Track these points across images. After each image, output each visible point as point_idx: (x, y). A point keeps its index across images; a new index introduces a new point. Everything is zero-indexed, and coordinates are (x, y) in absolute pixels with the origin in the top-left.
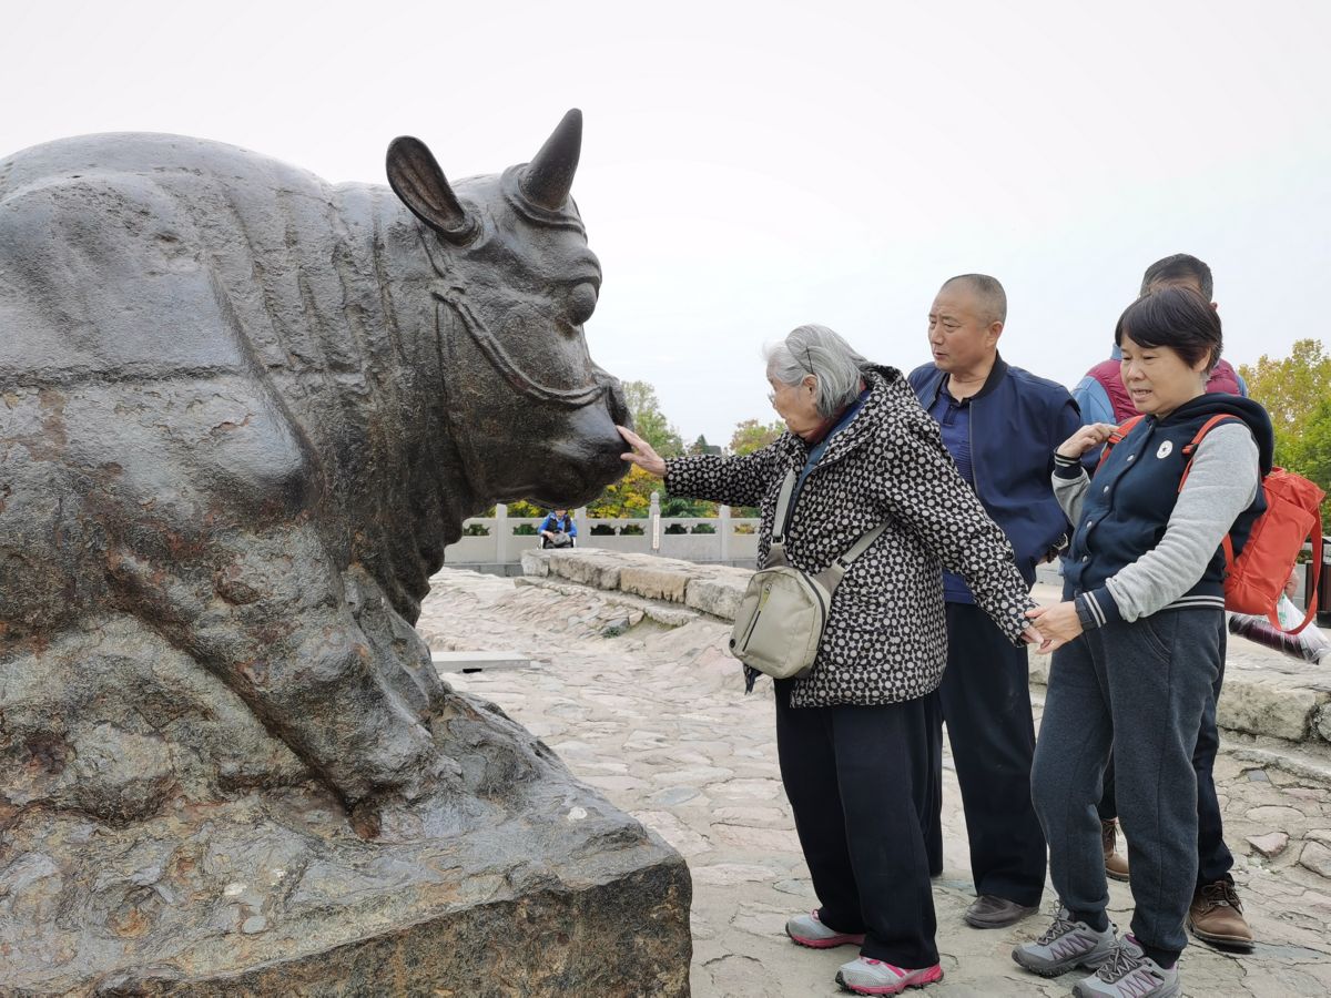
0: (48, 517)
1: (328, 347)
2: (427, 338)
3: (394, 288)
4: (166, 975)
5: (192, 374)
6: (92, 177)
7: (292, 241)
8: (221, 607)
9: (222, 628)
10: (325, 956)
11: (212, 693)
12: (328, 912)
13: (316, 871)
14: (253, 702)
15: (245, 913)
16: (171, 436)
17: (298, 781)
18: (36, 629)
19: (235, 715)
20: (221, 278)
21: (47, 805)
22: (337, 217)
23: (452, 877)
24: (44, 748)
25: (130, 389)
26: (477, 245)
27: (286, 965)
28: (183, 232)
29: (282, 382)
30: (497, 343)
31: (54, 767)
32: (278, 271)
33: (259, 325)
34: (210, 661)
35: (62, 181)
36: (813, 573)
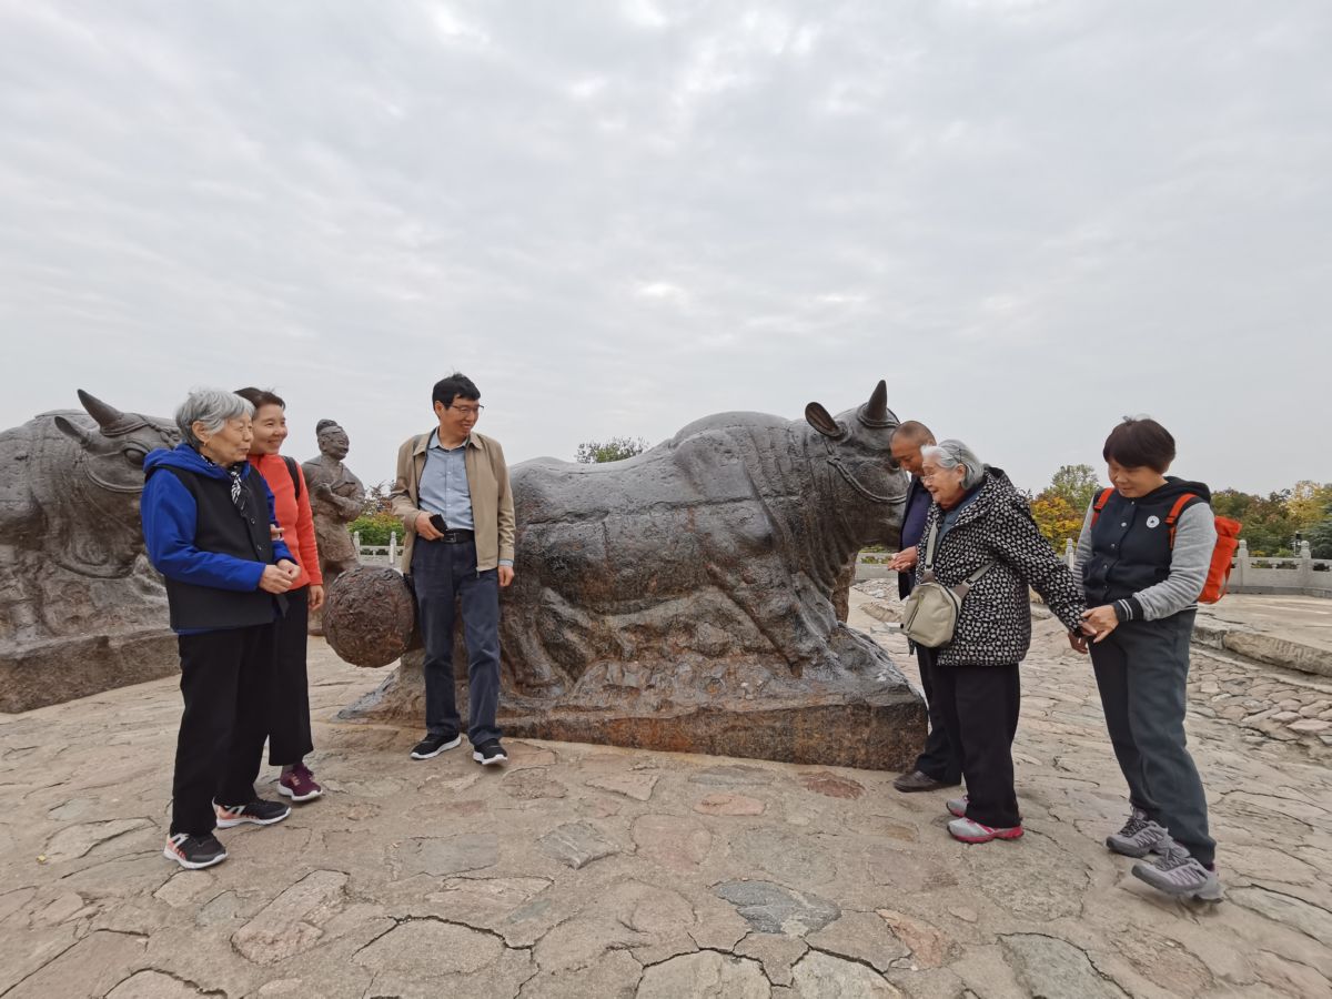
0: (689, 552)
1: (786, 486)
2: (825, 480)
3: (812, 461)
4: (720, 707)
5: (734, 500)
6: (706, 433)
7: (772, 447)
8: (744, 584)
9: (744, 593)
10: (772, 712)
11: (742, 616)
12: (775, 697)
13: (773, 682)
14: (755, 620)
15: (747, 692)
16: (727, 522)
17: (772, 652)
18: (687, 589)
19: (749, 624)
20: (747, 464)
21: (689, 648)
22: (790, 435)
23: (823, 693)
24: (689, 629)
25: (714, 507)
26: (845, 440)
27: (759, 712)
28: (734, 449)
29: (767, 501)
30: (855, 480)
31: (692, 636)
32: (767, 459)
33: (760, 480)
34: (740, 603)
35: (696, 436)
36: (950, 587)
